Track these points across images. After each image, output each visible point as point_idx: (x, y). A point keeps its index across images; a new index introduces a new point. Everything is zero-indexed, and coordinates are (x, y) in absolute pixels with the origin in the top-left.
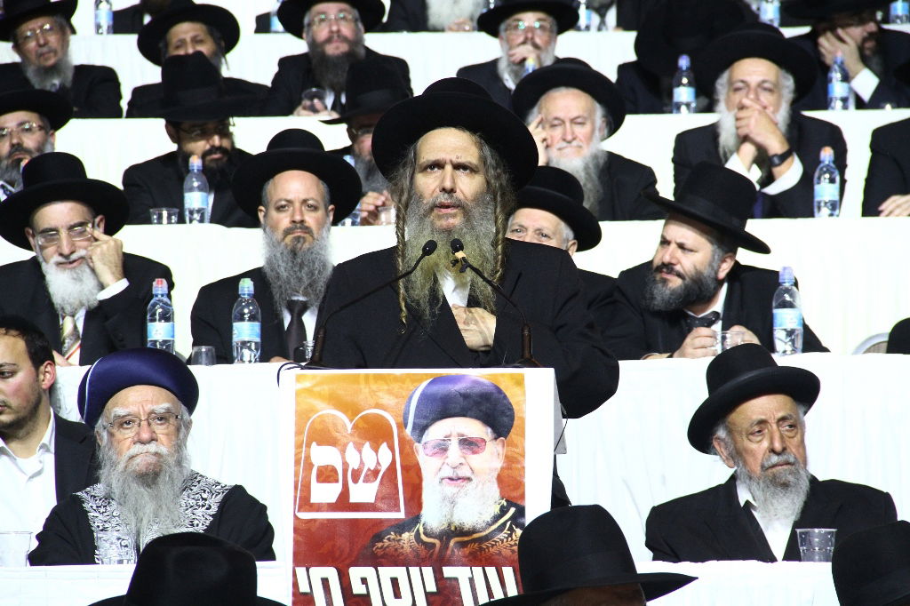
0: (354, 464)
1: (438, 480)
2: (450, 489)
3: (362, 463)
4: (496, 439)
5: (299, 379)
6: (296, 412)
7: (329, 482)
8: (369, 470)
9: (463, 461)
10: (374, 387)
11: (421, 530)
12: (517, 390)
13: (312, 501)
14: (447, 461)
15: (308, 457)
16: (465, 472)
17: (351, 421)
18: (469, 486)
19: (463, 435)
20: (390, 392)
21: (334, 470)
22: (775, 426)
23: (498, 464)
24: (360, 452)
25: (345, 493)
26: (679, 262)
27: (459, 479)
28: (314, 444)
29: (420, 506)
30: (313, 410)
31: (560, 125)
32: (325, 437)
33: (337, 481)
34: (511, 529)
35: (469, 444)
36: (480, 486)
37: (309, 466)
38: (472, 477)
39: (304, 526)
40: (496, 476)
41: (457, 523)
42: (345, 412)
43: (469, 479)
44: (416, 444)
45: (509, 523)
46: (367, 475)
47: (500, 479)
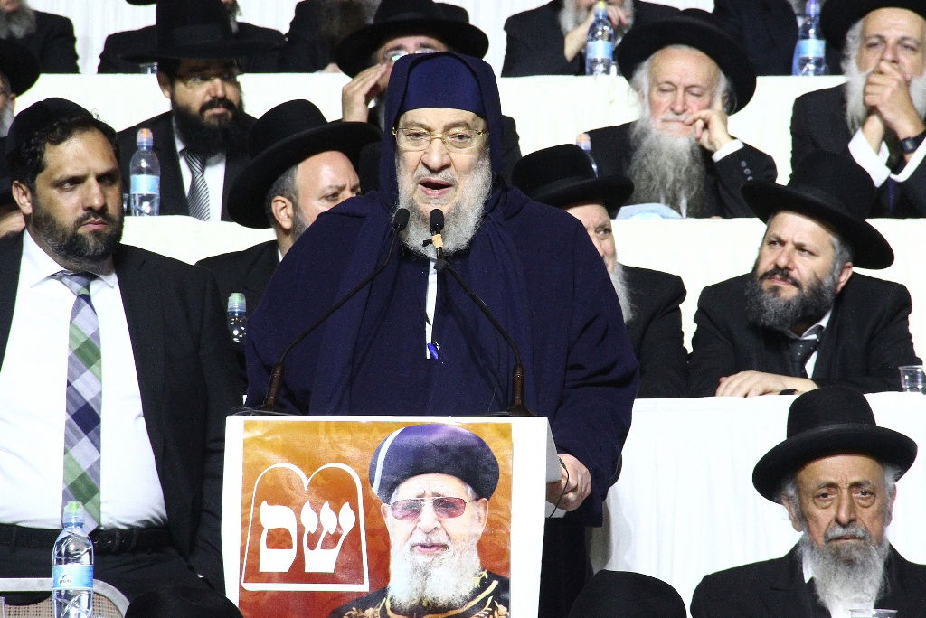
0: (310, 527)
1: (408, 547)
2: (422, 558)
3: (320, 526)
4: (477, 500)
5: (247, 426)
6: (244, 465)
7: (281, 548)
8: (328, 533)
9: (438, 525)
10: (335, 437)
11: (388, 606)
12: (504, 442)
13: (261, 570)
14: (419, 525)
15: (257, 519)
16: (440, 538)
17: (308, 476)
18: (446, 555)
19: (439, 495)
20: (354, 443)
21: (287, 534)
22: (845, 492)
23: (479, 529)
24: (318, 512)
25: (299, 561)
26: (795, 267)
27: (433, 546)
28: (265, 502)
29: (387, 577)
30: (264, 464)
31: (671, 90)
32: (277, 494)
33: (290, 547)
34: (493, 605)
35: (446, 506)
36: (458, 555)
37: (258, 528)
38: (449, 544)
39: (251, 600)
40: (476, 542)
41: (430, 598)
42: (301, 466)
43: (445, 547)
44: (384, 505)
45: (490, 599)
46: (325, 541)
47: (481, 547)
